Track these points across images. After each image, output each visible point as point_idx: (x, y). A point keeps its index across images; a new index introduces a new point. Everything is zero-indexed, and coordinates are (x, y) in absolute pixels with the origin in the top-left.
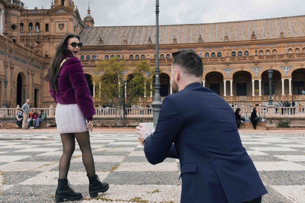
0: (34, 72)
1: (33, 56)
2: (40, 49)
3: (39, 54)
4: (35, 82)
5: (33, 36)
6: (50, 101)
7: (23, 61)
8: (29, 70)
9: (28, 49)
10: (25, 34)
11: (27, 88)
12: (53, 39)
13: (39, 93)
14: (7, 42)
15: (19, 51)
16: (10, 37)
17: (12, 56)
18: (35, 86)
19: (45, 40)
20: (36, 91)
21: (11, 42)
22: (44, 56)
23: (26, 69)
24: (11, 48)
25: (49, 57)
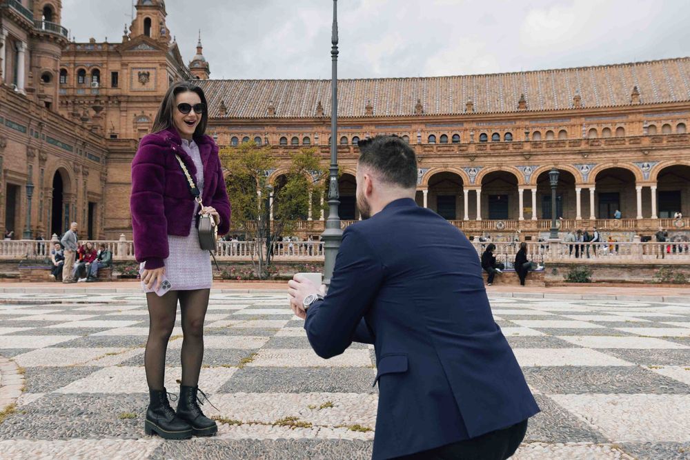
0: (88, 168)
1: (87, 137)
2: (101, 122)
3: (99, 132)
4: (89, 188)
5: (86, 96)
6: (121, 226)
7: (64, 146)
8: (78, 165)
9: (76, 121)
10: (71, 92)
11: (72, 200)
12: (128, 102)
13: (98, 211)
14: (32, 108)
15: (58, 125)
16: (39, 97)
17: (44, 135)
18: (90, 196)
19: (111, 104)
20: (92, 206)
21: (42, 107)
22: (108, 137)
23: (71, 163)
24: (41, 119)
25: (118, 138)
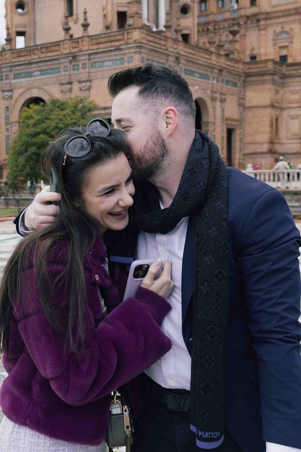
0: (225, 94)
1: (224, 63)
2: (237, 46)
3: (235, 56)
4: (227, 114)
5: (225, 20)
6: (260, 150)
7: (201, 76)
8: (215, 93)
9: (213, 49)
10: (211, 18)
11: (211, 128)
12: (266, 19)
13: (236, 137)
14: (170, 44)
15: (194, 57)
16: (176, 31)
17: (181, 68)
18: (228, 122)
19: (250, 24)
20: (230, 132)
21: (178, 41)
22: (248, 60)
23: (209, 92)
24: (178, 53)
25: (258, 59)
